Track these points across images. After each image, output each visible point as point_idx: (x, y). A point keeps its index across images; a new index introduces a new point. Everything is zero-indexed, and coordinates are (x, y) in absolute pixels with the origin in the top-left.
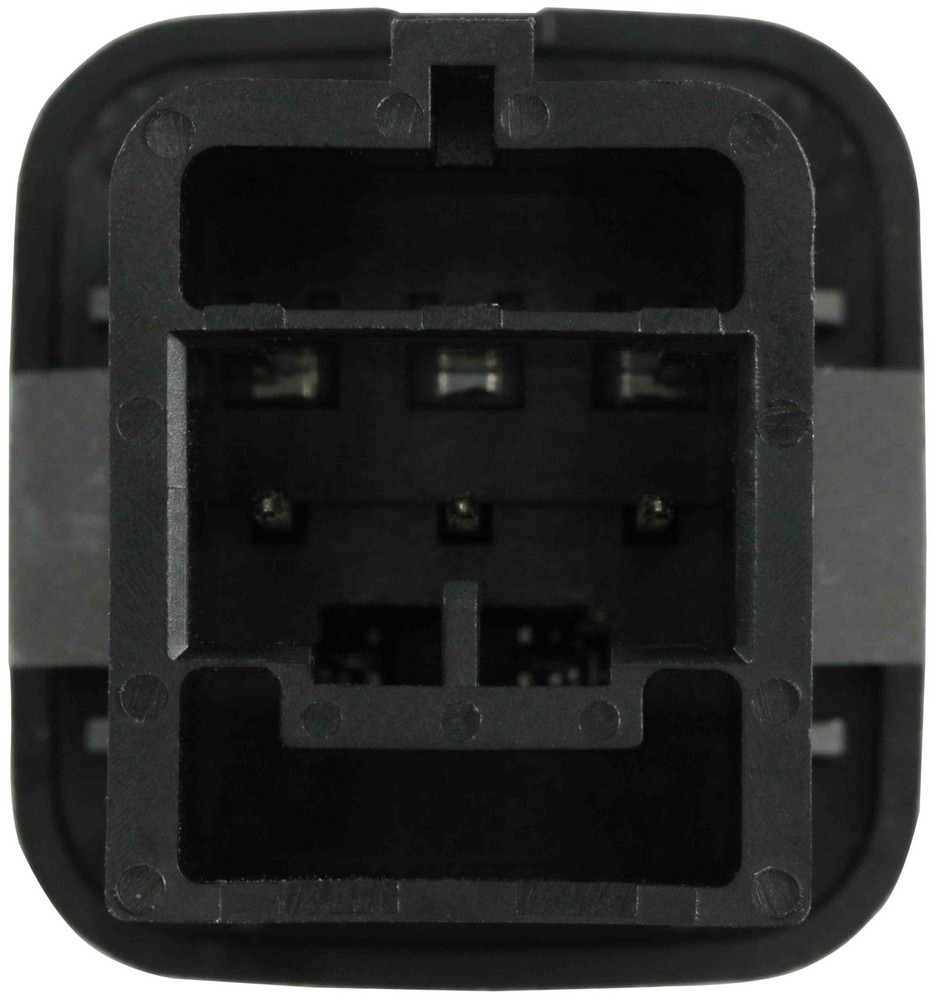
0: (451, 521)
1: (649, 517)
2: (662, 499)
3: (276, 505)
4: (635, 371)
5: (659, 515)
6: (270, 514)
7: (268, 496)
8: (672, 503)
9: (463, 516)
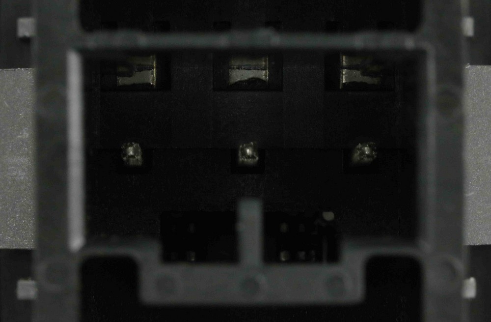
0: (241, 160)
1: (362, 157)
2: (370, 146)
3: (135, 151)
4: (349, 68)
5: (368, 156)
6: (133, 157)
7: (131, 145)
8: (375, 148)
9: (249, 157)
